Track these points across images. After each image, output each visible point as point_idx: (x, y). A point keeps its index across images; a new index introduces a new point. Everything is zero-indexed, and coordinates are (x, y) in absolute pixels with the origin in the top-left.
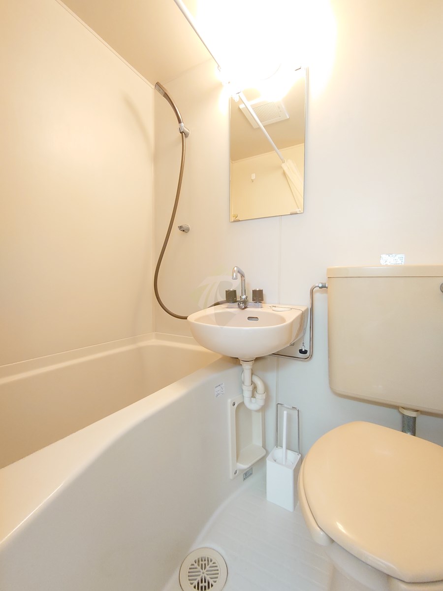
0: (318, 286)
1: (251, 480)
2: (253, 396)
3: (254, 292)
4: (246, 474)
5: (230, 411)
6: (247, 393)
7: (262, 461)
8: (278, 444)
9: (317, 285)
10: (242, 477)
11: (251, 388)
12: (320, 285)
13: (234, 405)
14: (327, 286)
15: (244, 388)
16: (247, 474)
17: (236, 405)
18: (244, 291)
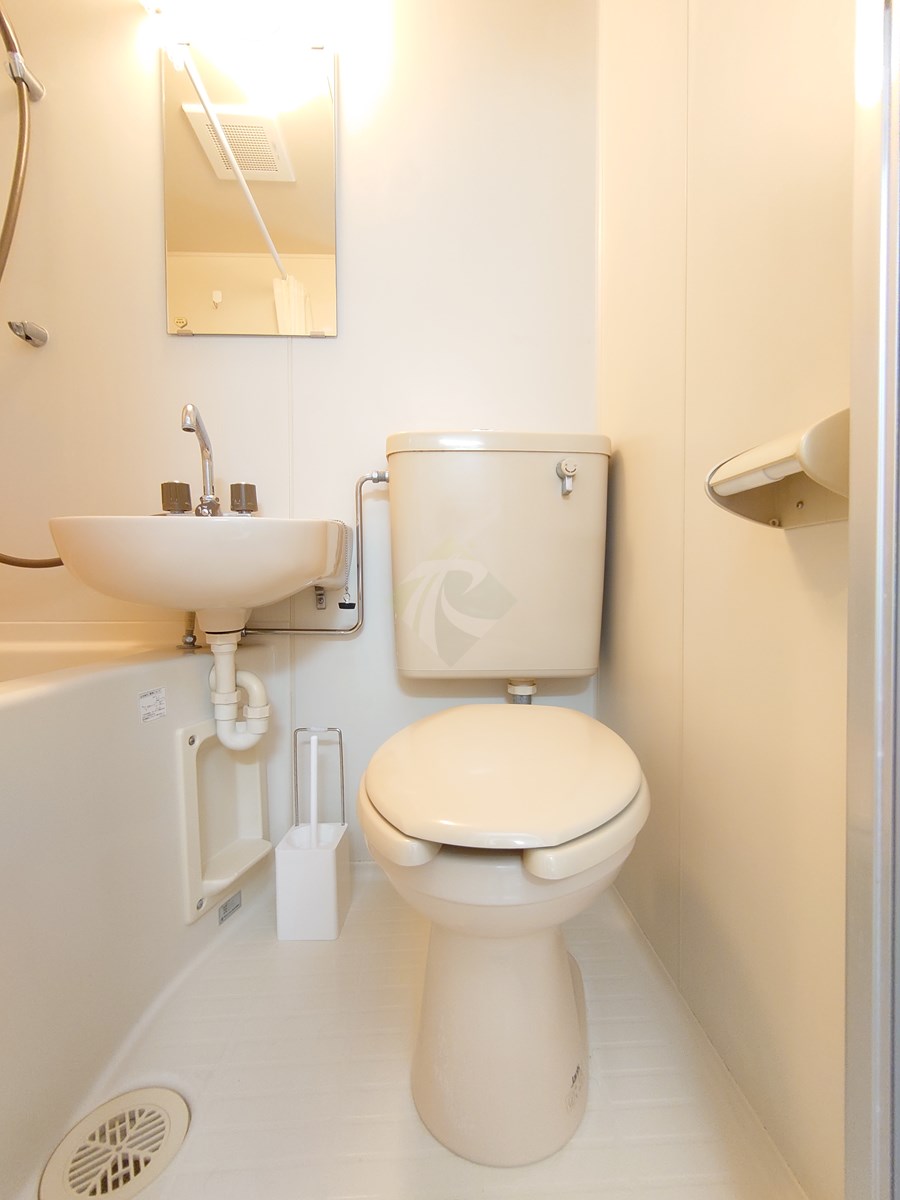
0: (371, 479)
1: (237, 921)
2: (240, 717)
3: (236, 489)
4: (225, 907)
5: (183, 760)
6: (225, 712)
7: (264, 867)
8: (297, 818)
9: (368, 475)
10: (215, 915)
11: (234, 698)
12: (375, 476)
13: (192, 742)
14: (387, 476)
15: (218, 699)
16: (229, 905)
17: (197, 743)
18: (210, 486)
